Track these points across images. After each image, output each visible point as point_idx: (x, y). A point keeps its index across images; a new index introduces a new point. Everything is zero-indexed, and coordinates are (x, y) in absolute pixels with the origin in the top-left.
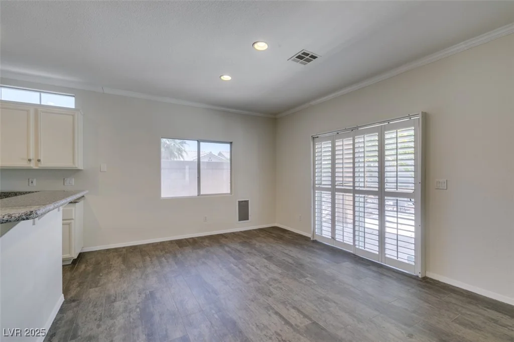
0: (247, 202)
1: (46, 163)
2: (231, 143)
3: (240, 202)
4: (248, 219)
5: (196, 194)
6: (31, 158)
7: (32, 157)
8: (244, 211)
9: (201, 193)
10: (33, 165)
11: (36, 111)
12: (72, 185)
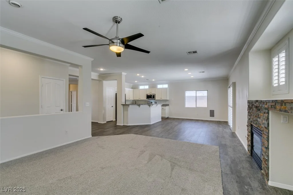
0: (214, 110)
1: (163, 99)
2: (207, 90)
3: (210, 111)
4: (214, 116)
5: (195, 107)
8: (212, 113)
9: (197, 106)
10: (161, 99)
11: (162, 89)
12: (167, 103)
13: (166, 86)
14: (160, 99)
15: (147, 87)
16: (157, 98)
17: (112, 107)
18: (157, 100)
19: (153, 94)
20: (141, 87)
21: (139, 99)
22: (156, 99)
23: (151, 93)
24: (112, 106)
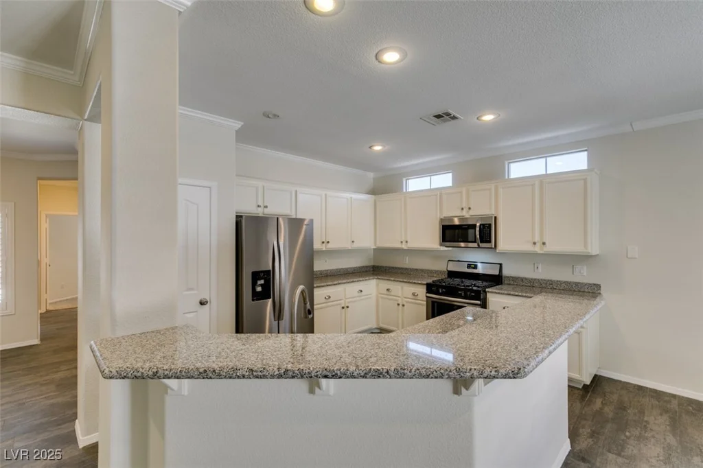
1: (552, 247)
6: (536, 241)
7: (537, 239)
10: (537, 249)
11: (541, 183)
12: (583, 275)
13: (577, 161)
14: (528, 248)
15: (444, 180)
16: (506, 239)
17: (202, 303)
18: (503, 254)
19: (482, 217)
20: (416, 184)
21: (404, 246)
22: (502, 246)
23: (465, 214)
24: (206, 296)
